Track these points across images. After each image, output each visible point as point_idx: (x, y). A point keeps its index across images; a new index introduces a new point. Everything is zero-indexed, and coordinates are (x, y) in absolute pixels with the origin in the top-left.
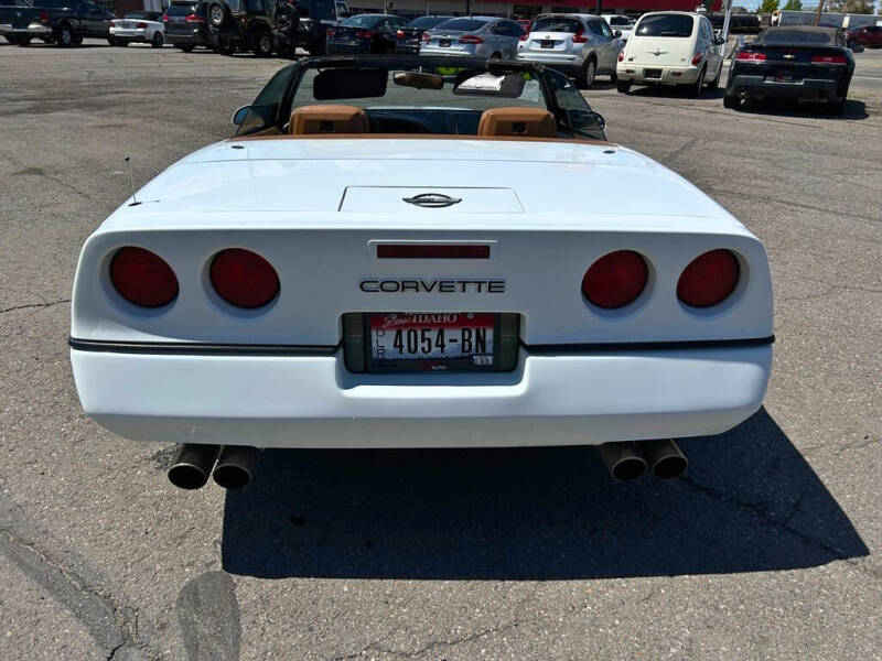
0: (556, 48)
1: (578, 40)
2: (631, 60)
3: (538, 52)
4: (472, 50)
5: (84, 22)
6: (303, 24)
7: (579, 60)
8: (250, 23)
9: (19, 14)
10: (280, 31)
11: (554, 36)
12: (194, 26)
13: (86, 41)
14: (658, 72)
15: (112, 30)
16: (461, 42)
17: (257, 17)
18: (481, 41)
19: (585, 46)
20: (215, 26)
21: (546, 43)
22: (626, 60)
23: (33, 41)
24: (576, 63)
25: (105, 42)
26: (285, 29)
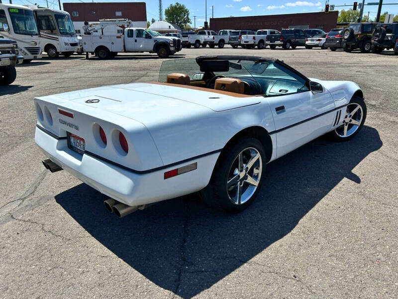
5: (297, 40)
6: (387, 37)
8: (362, 37)
9: (273, 37)
10: (375, 41)
12: (337, 39)
13: (297, 47)
15: (307, 42)
17: (368, 34)
20: (345, 39)
23: (277, 47)
25: (304, 47)
26: (377, 39)
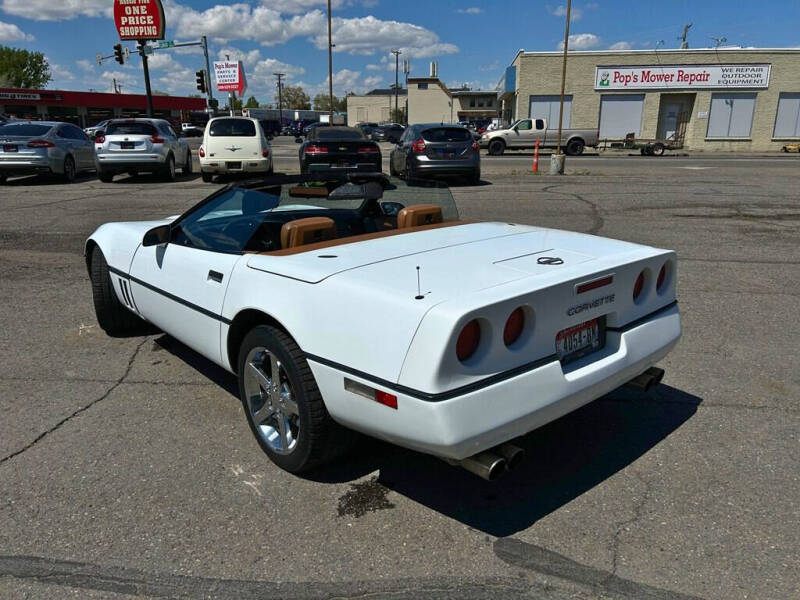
0: (137, 149)
1: (157, 141)
2: (212, 155)
3: (120, 152)
4: (45, 154)
7: (161, 158)
11: (132, 138)
14: (238, 164)
16: (30, 147)
18: (51, 145)
19: (165, 146)
21: (125, 145)
22: (207, 155)
24: (159, 160)
